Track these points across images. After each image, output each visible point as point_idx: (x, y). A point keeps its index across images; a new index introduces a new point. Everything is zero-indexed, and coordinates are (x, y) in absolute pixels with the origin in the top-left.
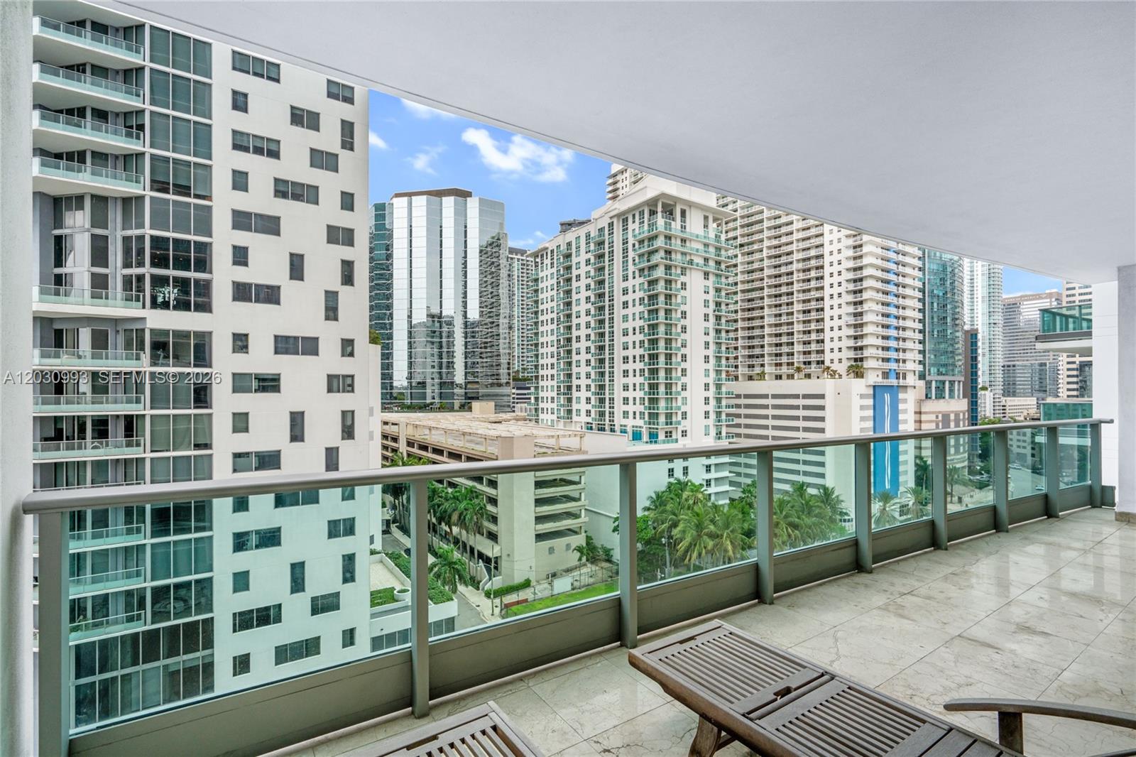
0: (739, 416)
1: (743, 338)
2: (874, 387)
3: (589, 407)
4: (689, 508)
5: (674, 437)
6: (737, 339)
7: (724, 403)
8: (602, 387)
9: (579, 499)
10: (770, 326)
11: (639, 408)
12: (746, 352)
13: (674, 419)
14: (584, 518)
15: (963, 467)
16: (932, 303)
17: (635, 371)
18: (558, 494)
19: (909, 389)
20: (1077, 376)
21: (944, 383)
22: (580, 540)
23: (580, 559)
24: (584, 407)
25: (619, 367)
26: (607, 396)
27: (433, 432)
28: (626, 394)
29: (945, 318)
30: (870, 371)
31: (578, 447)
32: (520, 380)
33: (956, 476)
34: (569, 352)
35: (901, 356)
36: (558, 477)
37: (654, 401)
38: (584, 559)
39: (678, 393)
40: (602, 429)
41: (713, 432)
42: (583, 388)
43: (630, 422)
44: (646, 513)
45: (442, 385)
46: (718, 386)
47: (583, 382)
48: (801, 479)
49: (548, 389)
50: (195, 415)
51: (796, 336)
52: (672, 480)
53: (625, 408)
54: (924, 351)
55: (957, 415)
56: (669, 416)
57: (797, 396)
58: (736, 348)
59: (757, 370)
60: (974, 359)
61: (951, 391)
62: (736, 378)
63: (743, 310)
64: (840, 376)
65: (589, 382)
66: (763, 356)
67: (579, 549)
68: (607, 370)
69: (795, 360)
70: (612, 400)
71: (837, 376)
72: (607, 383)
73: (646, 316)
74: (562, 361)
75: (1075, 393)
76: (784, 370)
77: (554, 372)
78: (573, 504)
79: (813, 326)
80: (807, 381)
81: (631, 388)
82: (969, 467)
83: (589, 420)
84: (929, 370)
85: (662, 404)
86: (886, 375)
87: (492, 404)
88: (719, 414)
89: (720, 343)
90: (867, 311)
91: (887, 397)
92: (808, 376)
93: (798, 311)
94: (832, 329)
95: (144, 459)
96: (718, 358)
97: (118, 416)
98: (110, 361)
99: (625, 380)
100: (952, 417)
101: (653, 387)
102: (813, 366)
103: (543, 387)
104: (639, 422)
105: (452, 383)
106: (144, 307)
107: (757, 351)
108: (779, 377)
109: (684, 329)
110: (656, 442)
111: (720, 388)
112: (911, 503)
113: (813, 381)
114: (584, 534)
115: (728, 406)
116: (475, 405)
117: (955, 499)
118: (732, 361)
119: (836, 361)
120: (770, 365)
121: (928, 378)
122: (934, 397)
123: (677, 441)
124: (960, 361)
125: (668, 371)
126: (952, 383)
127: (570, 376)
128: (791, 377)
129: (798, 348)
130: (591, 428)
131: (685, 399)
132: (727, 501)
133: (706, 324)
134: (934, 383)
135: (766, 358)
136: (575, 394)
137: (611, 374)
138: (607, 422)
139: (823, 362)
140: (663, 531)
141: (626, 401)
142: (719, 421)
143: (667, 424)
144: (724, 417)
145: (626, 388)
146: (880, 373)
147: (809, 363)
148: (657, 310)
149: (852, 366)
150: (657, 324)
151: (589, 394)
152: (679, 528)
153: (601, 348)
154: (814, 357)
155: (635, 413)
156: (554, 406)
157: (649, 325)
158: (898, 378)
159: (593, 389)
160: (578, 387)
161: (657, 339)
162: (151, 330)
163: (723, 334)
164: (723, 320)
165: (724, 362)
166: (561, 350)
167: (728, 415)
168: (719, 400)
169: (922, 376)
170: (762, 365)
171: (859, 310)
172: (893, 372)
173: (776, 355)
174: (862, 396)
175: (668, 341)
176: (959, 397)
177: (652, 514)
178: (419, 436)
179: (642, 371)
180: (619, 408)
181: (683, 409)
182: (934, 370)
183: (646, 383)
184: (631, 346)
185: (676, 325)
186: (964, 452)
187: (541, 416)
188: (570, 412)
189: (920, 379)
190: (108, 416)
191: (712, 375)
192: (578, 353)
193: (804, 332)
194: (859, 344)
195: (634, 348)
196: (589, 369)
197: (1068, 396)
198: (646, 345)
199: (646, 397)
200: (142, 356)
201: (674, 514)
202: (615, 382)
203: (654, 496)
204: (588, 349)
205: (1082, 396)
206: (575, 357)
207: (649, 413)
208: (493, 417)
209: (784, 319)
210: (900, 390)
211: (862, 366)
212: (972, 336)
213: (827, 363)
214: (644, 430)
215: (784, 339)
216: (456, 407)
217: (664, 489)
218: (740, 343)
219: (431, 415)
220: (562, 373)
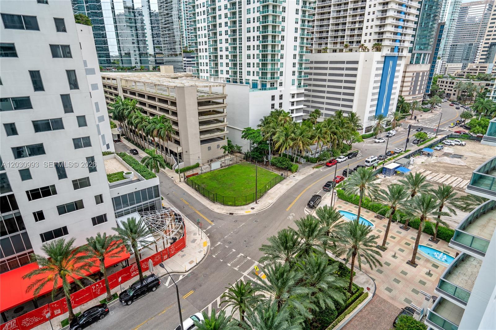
0: (311, 74)
1: (317, 26)
2: (385, 57)
3: (228, 69)
4: (281, 125)
5: (275, 86)
6: (313, 27)
7: (304, 66)
8: (235, 56)
9: (223, 121)
10: (333, 18)
11: (256, 69)
12: (318, 35)
13: (276, 76)
14: (226, 131)
15: (420, 101)
16: (426, 5)
17: (254, 46)
18: (212, 119)
19: (403, 59)
20: (487, 51)
21: (421, 54)
22: (224, 143)
23: (224, 152)
24: (225, 69)
25: (245, 44)
26: (238, 62)
27: (138, 84)
28: (249, 61)
29: (430, 15)
30: (385, 48)
31: (222, 92)
32: (188, 52)
33: (416, 106)
34: (215, 34)
35: (403, 38)
36: (212, 110)
37: (264, 65)
38: (227, 152)
39: (279, 60)
40: (235, 82)
41: (296, 83)
42: (224, 57)
43: (251, 78)
44: (259, 128)
45: (140, 55)
46: (301, 56)
47: (224, 53)
48: (340, 108)
49: (204, 57)
51: (347, 25)
52: (273, 110)
53: (249, 69)
54: (415, 35)
55: (424, 73)
56: (273, 74)
57: (343, 62)
58: (313, 33)
59: (323, 46)
60: (439, 41)
61: (424, 59)
62: (311, 51)
63: (319, 8)
64: (368, 50)
65: (227, 53)
66: (327, 38)
67: (224, 148)
68: (238, 45)
69: (345, 40)
70: (241, 64)
71: (367, 51)
72: (238, 54)
73: (261, 10)
74: (211, 40)
75: (483, 61)
76: (338, 46)
77: (207, 47)
78: (220, 124)
79: (358, 19)
80: (350, 53)
81: (252, 57)
82: (423, 101)
83: (228, 76)
84: (415, 47)
85: (269, 67)
86: (393, 50)
87: (172, 67)
88: (300, 73)
89: (304, 29)
90: (389, 9)
91: (391, 63)
92: (351, 50)
93: (351, 9)
94: (368, 21)
96: (302, 39)
99: (248, 52)
100: (421, 74)
101: (265, 56)
102: (354, 44)
103: (200, 56)
104: (256, 78)
105: (147, 53)
107: (324, 35)
108: (335, 51)
109: (284, 19)
110: (265, 89)
111: (302, 58)
112: (392, 120)
113: (353, 53)
114: (226, 140)
115: (306, 68)
116: (162, 67)
117: (413, 117)
118: (309, 41)
119: (367, 41)
120: (331, 43)
121: (413, 52)
122: (414, 63)
123: (276, 88)
124: (432, 41)
125: (273, 47)
126: (425, 55)
127: (216, 49)
128: (341, 51)
129: (348, 33)
130: (229, 81)
131: (282, 64)
132: (302, 121)
133: (297, 16)
134: (416, 54)
135: (329, 39)
136: (220, 61)
137: (241, 48)
138: (238, 78)
139: (360, 42)
140: (268, 137)
141: (249, 65)
142: (300, 77)
143: (271, 79)
144: (303, 74)
145: (249, 57)
146: (390, 49)
147: (353, 42)
148: (268, 6)
149: (376, 44)
150: (267, 16)
151: (228, 61)
152: (276, 136)
153: (234, 31)
154: (355, 39)
155: (254, 72)
156: (208, 68)
157: (263, 16)
158: (399, 52)
159: (230, 58)
160: (221, 56)
161: (267, 26)
163: (306, 23)
164: (307, 14)
165: (305, 41)
166: (210, 32)
167: (305, 73)
168: (301, 65)
169: (411, 51)
170: (326, 44)
171: (386, 8)
172: (397, 47)
173: (335, 37)
174: (378, 62)
175: (274, 27)
176: (426, 63)
177: (262, 129)
178: (130, 86)
179: (258, 46)
180: (245, 69)
181: (281, 70)
182: (417, 47)
183: (260, 54)
184: (252, 30)
185: (279, 16)
186: (422, 93)
187: (201, 74)
188: (217, 72)
189: (409, 52)
191: (298, 49)
192: (221, 35)
193: (352, 23)
194: (382, 30)
195: (254, 31)
196: (227, 45)
197: (480, 62)
198: (261, 30)
199: (260, 63)
201: (274, 128)
202: (243, 54)
203: (263, 119)
204: (226, 31)
205: (486, 62)
206: (219, 37)
207: (262, 72)
208: (173, 75)
209: (342, 14)
210: (399, 58)
211: (381, 44)
212: (442, 26)
213: (362, 42)
214: (259, 82)
215: (340, 27)
216: (151, 68)
217: (269, 115)
218: (315, 29)
219: (136, 74)
220: (211, 47)
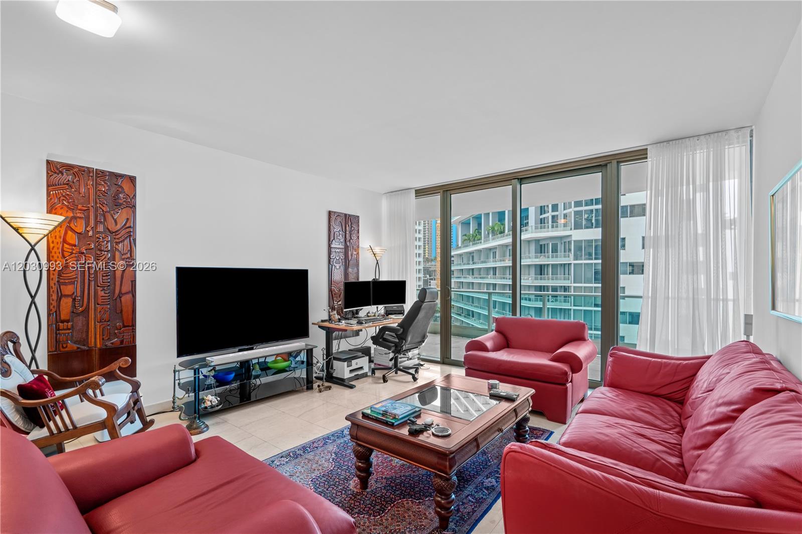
50: (595, 287)
95: (571, 309)
97: (561, 286)
98: (559, 258)
106: (571, 229)
162: (574, 241)
190: (557, 286)
200: (570, 255)
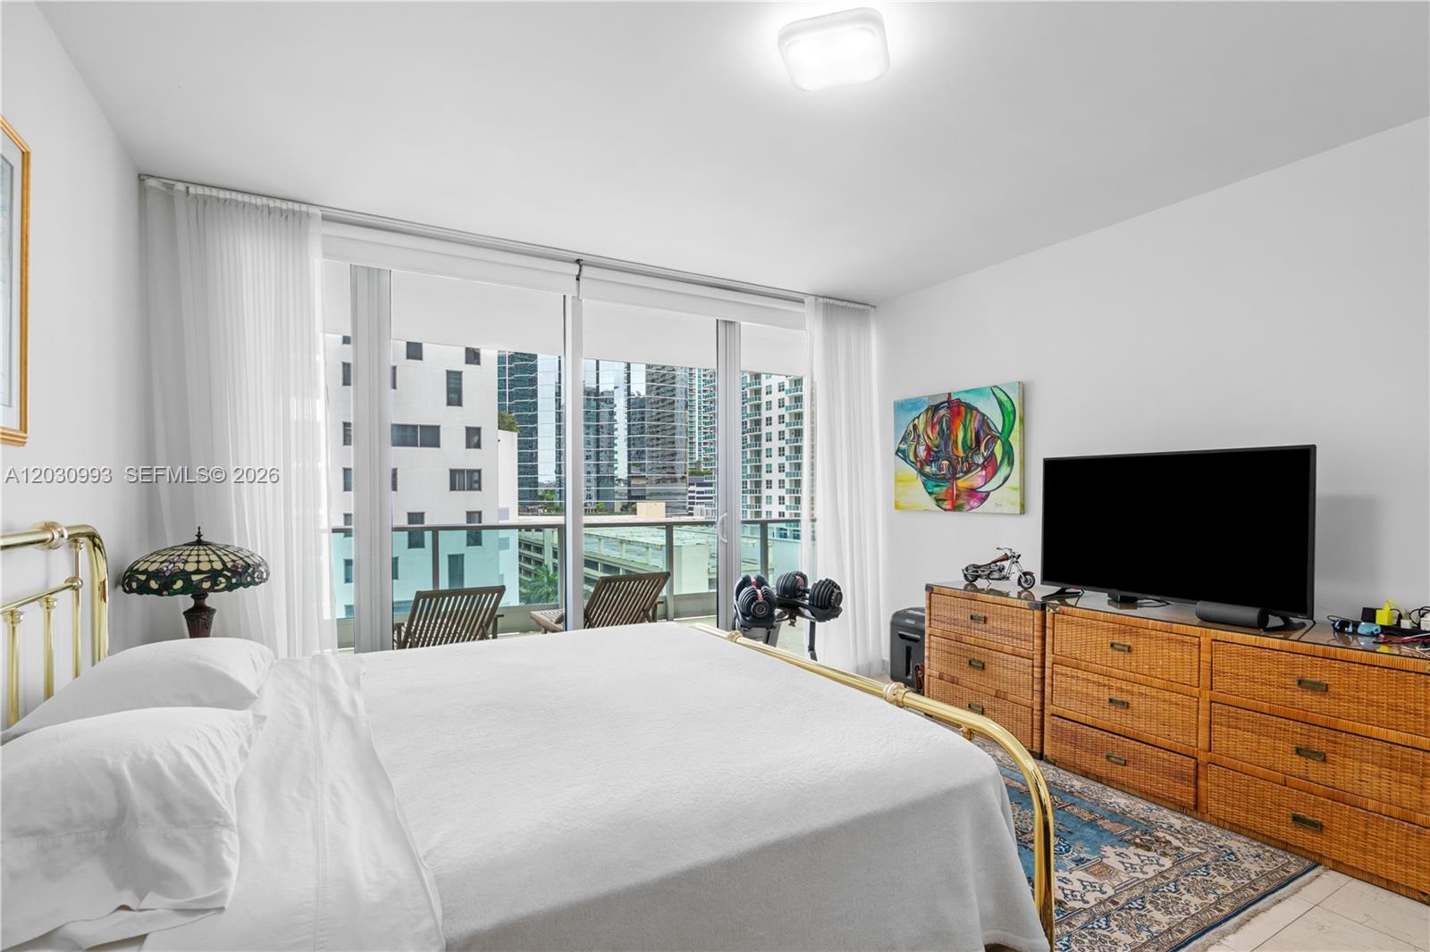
32: (702, 474)
45: (599, 480)
47: (776, 476)
65: (783, 476)
105: (613, 478)
116: (641, 506)
127: (758, 469)
160: (769, 481)
220: (748, 465)
